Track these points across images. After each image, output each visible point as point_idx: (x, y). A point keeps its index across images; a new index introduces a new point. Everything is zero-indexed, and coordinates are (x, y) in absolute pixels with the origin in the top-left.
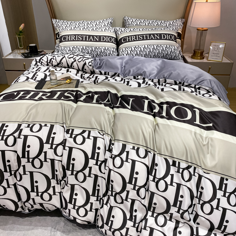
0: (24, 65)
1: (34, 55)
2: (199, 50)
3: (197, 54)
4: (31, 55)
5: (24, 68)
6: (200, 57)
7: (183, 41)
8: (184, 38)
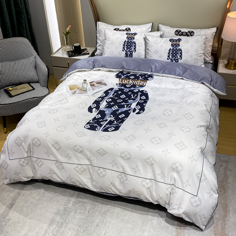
0: (68, 63)
1: (78, 54)
3: (230, 64)
4: (75, 54)
5: (68, 66)
6: (233, 67)
7: (221, 48)
8: (221, 45)
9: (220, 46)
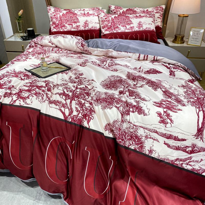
0: (23, 47)
2: (180, 35)
3: (178, 39)
4: (29, 38)
5: (23, 50)
6: (180, 41)
7: (166, 27)
8: (166, 24)
9: (165, 26)
